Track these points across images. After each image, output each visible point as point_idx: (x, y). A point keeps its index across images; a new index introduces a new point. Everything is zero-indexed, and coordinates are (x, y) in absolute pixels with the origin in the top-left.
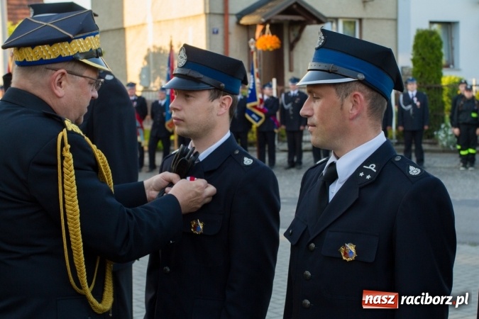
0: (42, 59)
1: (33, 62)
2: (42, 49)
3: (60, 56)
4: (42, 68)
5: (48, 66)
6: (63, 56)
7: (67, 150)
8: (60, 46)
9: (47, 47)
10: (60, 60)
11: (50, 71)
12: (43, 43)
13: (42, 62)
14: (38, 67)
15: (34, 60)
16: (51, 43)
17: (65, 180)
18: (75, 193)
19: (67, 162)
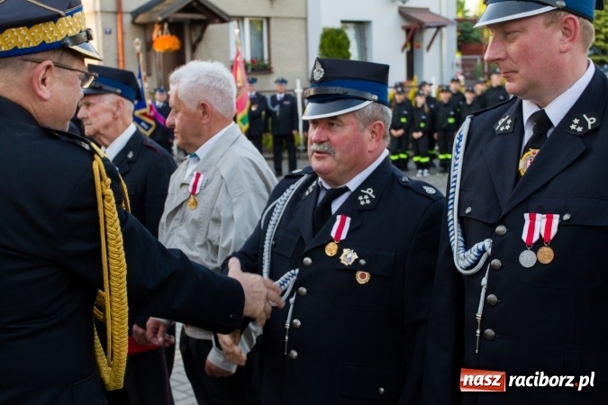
0: (16, 47)
3: (44, 42)
4: (16, 60)
7: (107, 186)
8: (43, 29)
9: (23, 31)
10: (44, 48)
11: (29, 64)
14: (10, 59)
17: (108, 227)
18: (122, 243)
19: (109, 202)
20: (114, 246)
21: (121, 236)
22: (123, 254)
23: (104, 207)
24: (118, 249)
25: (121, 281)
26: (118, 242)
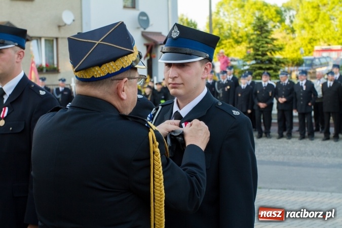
0: (108, 73)
1: (101, 77)
2: (108, 66)
3: (123, 67)
4: (108, 80)
5: (112, 78)
6: (124, 67)
7: (156, 147)
8: (122, 60)
9: (112, 64)
10: (123, 70)
11: (115, 81)
12: (108, 61)
13: (109, 76)
14: (105, 80)
15: (101, 75)
16: (114, 60)
17: (155, 170)
18: (163, 181)
19: (157, 156)
20: (158, 182)
21: (162, 177)
22: (163, 187)
23: (154, 159)
24: (160, 184)
25: (161, 203)
26: (160, 180)
